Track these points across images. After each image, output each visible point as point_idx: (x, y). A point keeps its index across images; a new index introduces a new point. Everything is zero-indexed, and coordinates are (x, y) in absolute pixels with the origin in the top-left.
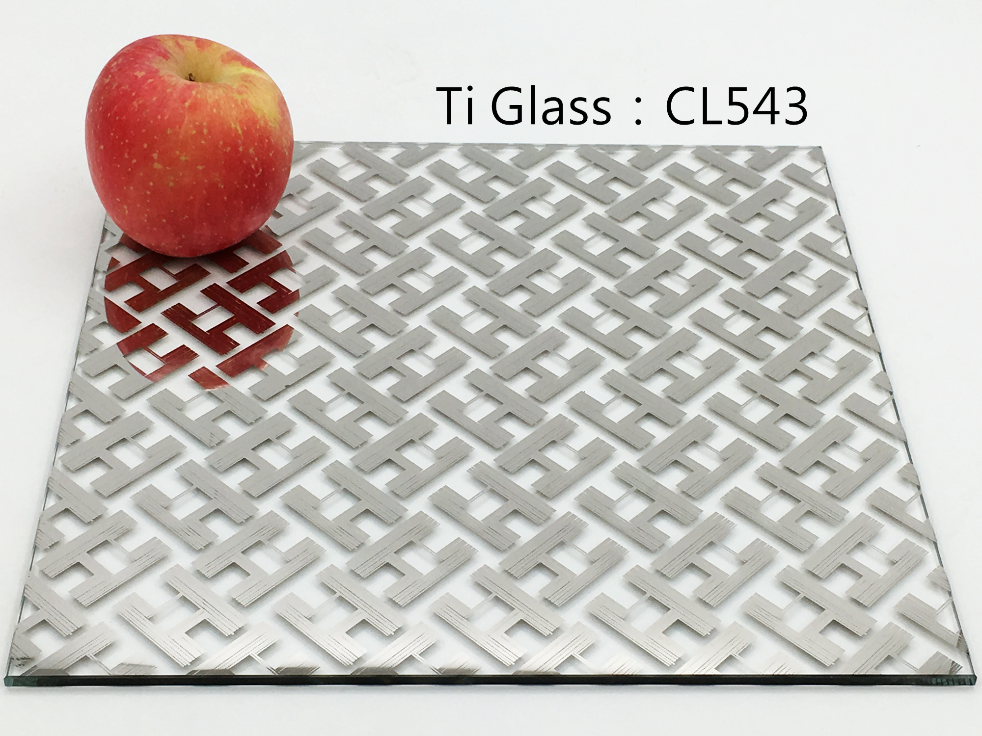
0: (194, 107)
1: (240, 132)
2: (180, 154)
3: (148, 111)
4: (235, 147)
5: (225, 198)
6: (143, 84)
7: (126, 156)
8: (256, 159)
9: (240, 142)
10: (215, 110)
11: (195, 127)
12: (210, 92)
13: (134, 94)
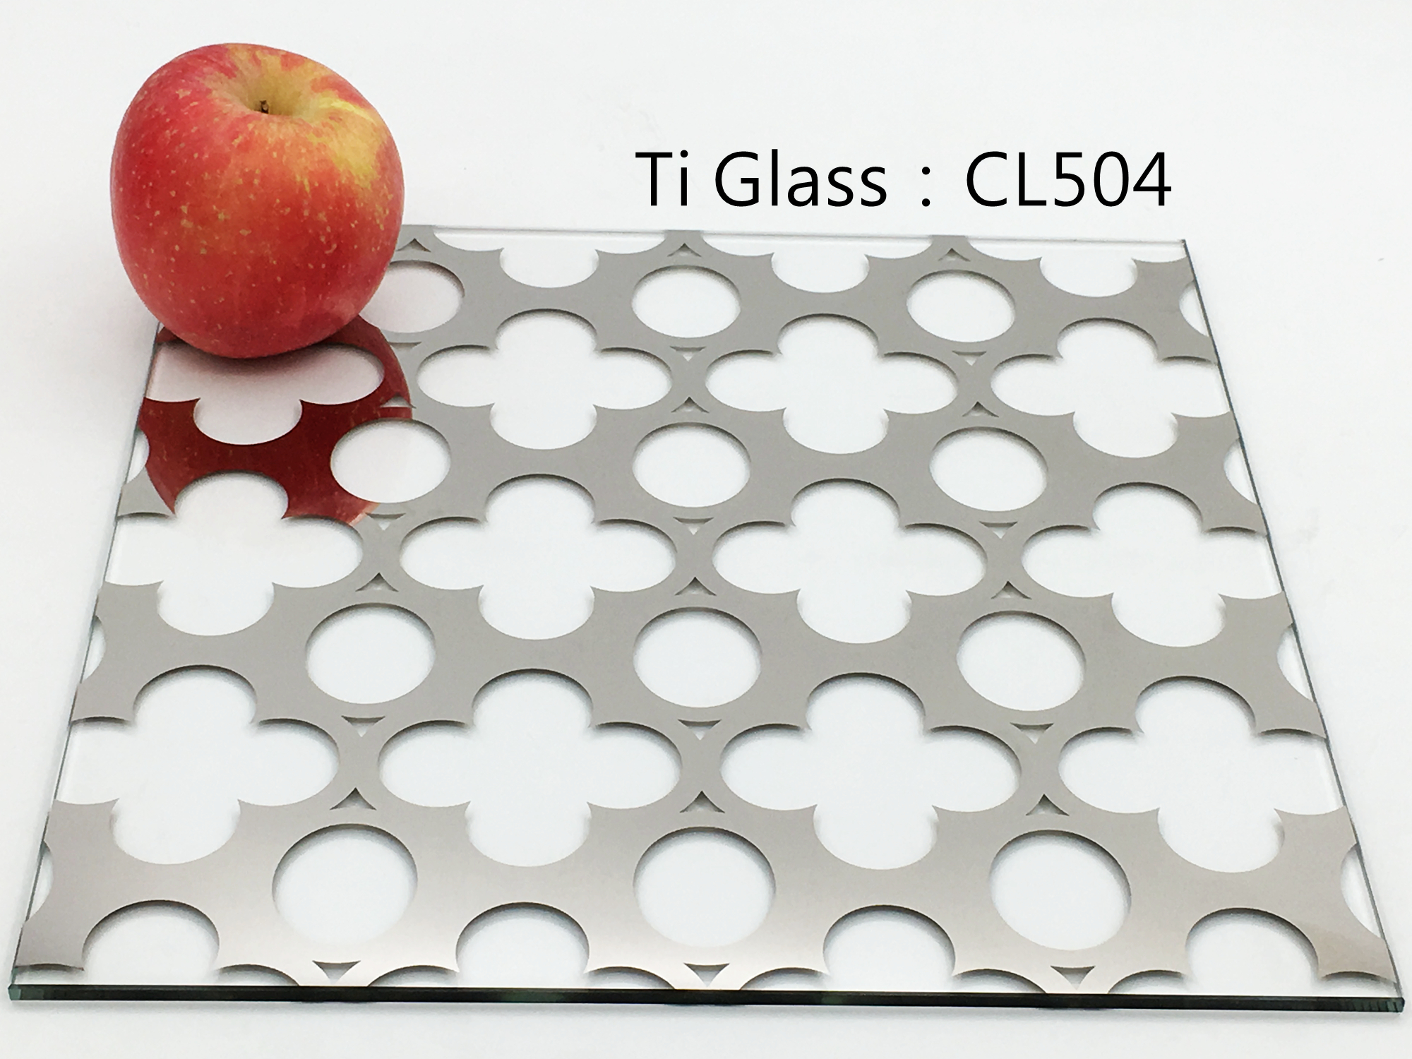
0: (246, 147)
1: (308, 189)
2: (218, 210)
3: (182, 145)
4: (297, 210)
5: (279, 279)
6: (184, 108)
7: (148, 206)
8: (329, 229)
9: (306, 203)
10: (275, 154)
11: (244, 175)
12: (274, 127)
13: (168, 120)
